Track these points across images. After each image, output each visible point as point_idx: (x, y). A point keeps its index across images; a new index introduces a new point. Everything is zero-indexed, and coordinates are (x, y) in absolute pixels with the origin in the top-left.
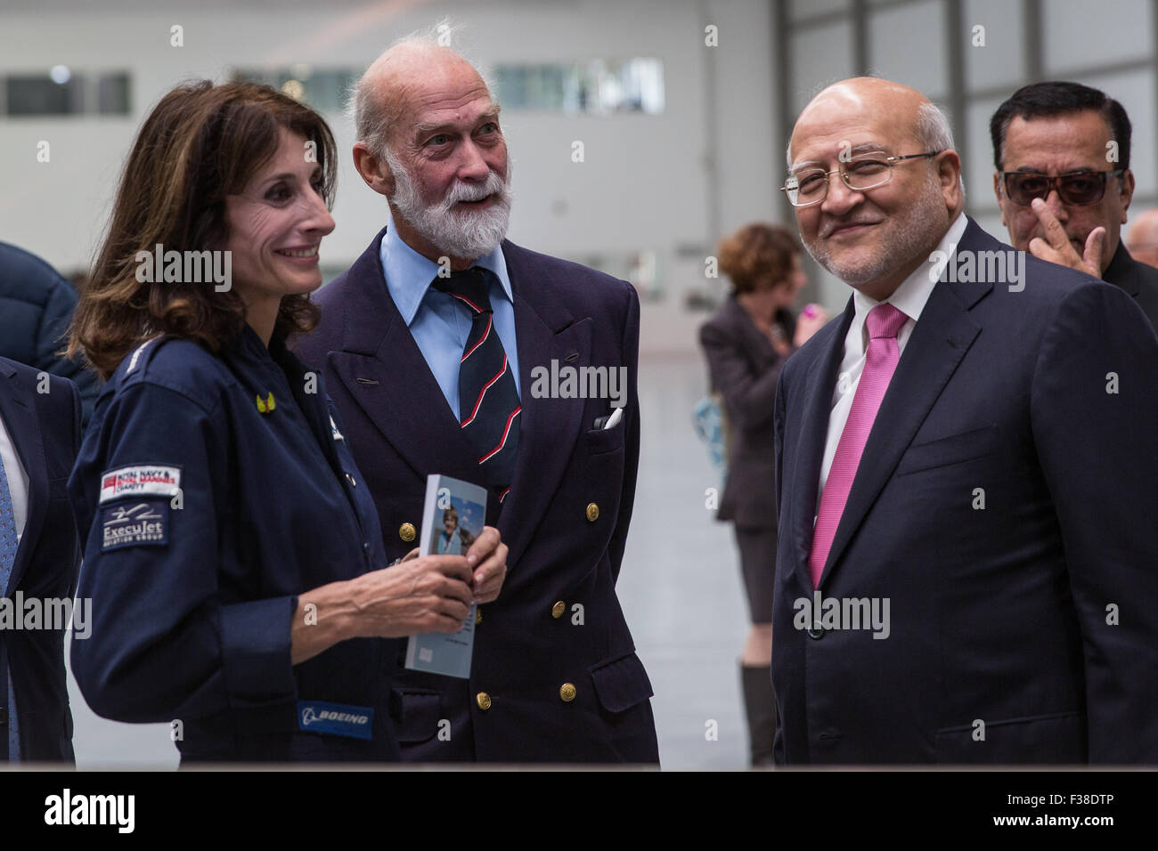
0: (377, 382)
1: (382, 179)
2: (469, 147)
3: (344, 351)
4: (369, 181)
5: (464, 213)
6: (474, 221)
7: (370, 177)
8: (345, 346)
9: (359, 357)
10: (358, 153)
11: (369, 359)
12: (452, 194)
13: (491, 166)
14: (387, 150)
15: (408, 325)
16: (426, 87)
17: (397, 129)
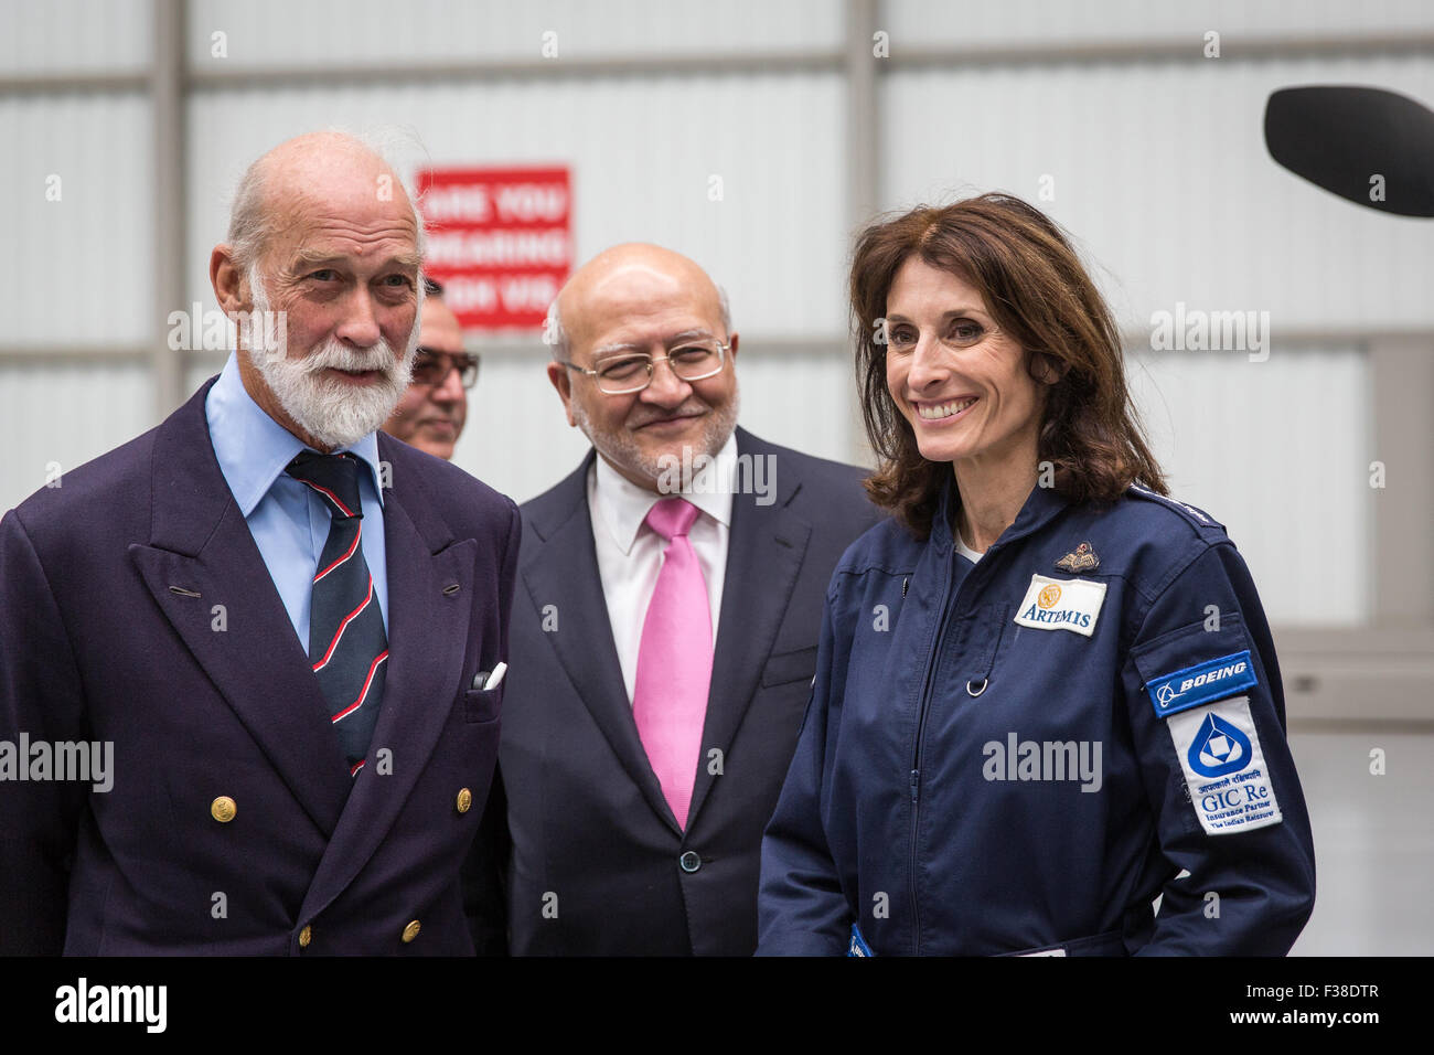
0: (198, 595)
1: (239, 304)
2: (361, 299)
3: (153, 546)
4: (222, 300)
5: (330, 383)
6: (339, 399)
7: (225, 295)
8: (154, 539)
9: (174, 557)
10: (219, 258)
11: (188, 561)
12: (319, 357)
13: (384, 331)
14: (253, 268)
15: (245, 515)
16: (330, 206)
17: (275, 245)
